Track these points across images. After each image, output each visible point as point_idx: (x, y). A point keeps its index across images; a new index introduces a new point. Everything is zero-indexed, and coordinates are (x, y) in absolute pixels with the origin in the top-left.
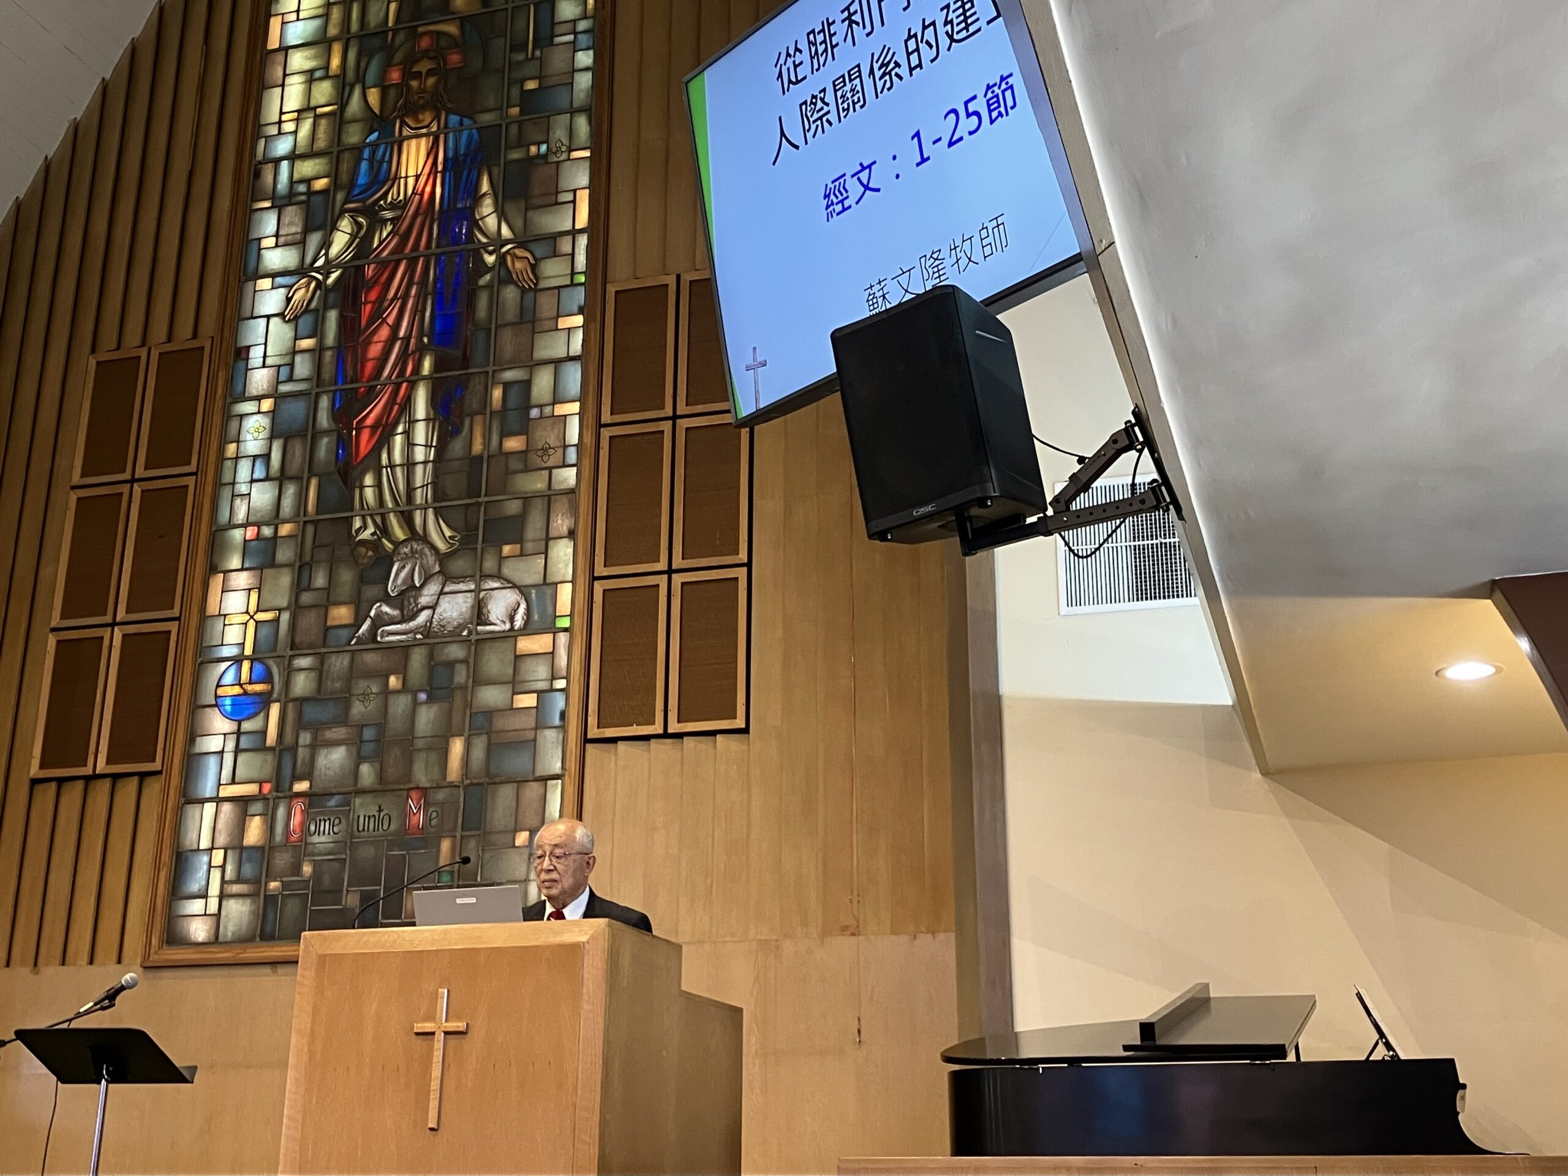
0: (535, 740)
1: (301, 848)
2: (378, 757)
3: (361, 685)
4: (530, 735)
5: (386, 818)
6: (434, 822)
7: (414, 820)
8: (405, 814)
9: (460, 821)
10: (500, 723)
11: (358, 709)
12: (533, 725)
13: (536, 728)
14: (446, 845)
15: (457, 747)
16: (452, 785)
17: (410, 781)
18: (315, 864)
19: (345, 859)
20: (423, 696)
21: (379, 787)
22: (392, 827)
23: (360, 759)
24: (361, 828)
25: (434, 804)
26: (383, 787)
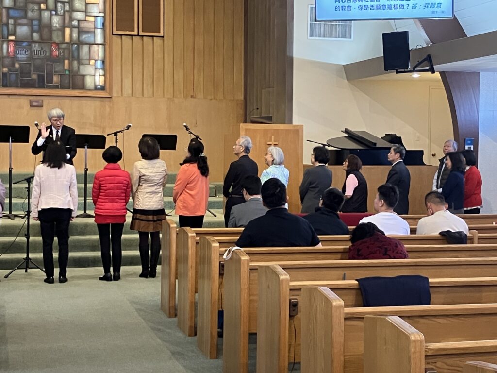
0: (94, 32)
1: (14, 59)
2: (40, 31)
3: (30, 6)
4: (93, 30)
5: (45, 52)
6: (62, 54)
7: (54, 53)
8: (51, 51)
9: (71, 55)
10: (82, 25)
11: (30, 14)
12: (94, 27)
13: (95, 28)
14: (66, 62)
15: (67, 31)
16: (67, 43)
17: (52, 41)
18: (20, 64)
19: (31, 64)
20: (54, 13)
21: (40, 41)
22: (47, 54)
23: (32, 31)
24: (36, 54)
25: (61, 49)
26: (42, 41)
